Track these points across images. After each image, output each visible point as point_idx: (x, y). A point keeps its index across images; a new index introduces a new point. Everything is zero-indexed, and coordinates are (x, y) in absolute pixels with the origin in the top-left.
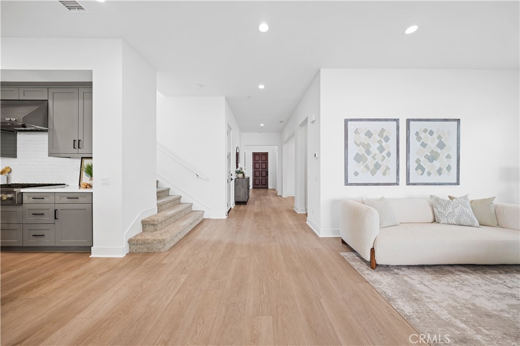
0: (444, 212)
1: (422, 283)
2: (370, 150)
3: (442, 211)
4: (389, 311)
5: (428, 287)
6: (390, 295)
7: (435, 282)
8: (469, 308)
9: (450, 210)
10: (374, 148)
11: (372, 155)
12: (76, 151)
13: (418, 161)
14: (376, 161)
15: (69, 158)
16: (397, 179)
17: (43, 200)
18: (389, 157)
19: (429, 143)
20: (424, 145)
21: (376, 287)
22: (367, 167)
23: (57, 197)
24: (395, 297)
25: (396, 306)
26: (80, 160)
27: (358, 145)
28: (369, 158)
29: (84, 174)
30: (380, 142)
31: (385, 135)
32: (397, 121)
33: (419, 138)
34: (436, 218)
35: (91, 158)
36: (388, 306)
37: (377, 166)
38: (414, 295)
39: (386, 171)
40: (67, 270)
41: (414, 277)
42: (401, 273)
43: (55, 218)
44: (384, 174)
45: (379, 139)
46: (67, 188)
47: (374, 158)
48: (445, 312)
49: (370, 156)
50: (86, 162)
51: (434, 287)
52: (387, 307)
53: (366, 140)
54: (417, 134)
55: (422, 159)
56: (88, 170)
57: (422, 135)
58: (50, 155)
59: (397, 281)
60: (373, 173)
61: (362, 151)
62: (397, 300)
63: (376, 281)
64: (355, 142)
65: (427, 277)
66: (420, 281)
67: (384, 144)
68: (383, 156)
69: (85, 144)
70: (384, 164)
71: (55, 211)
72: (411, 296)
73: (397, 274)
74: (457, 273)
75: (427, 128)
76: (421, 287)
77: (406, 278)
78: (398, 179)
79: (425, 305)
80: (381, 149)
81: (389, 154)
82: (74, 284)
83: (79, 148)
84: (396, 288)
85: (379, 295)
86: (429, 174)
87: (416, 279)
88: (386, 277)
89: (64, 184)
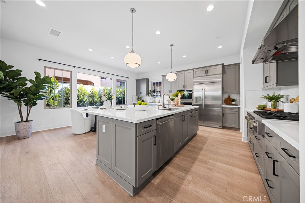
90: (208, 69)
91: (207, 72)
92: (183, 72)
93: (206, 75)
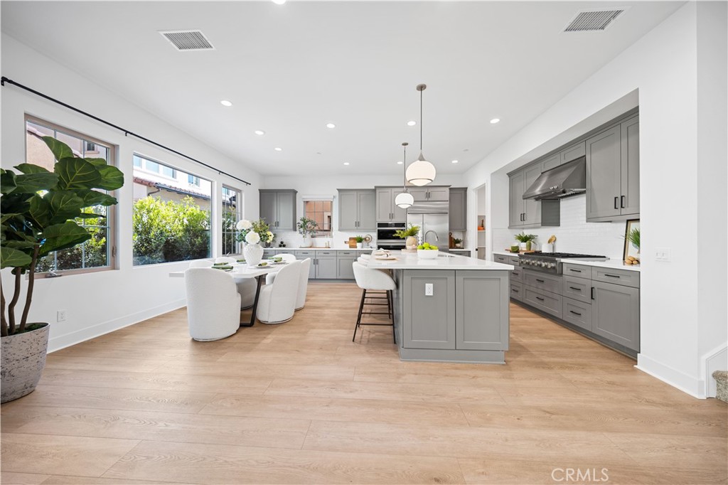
12: (617, 212)
15: (611, 222)
17: (579, 273)
23: (594, 272)
26: (625, 224)
29: (630, 244)
35: (638, 220)
40: (602, 368)
43: (592, 298)
46: (607, 261)
50: (633, 226)
56: (636, 238)
58: (589, 220)
69: (630, 201)
71: (592, 288)
82: (608, 390)
83: (622, 207)
89: (605, 257)
90: (430, 190)
91: (428, 195)
92: (389, 190)
93: (426, 199)
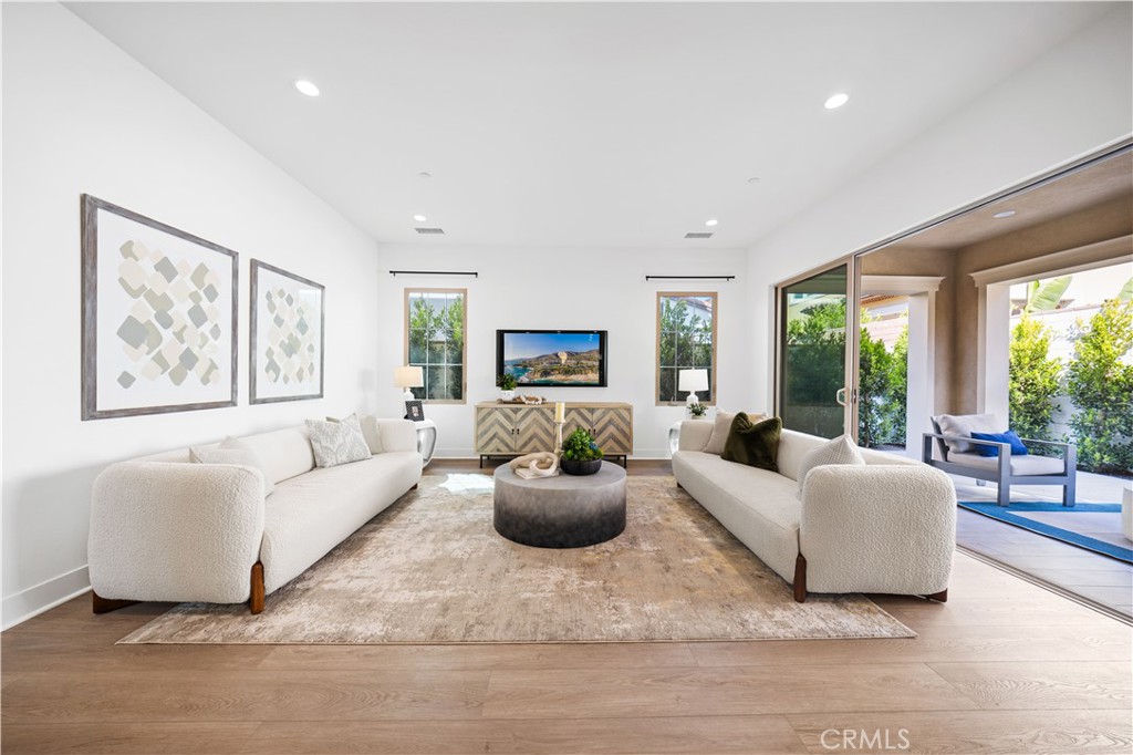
0: (331, 447)
1: (352, 578)
2: (169, 313)
3: (328, 445)
4: (358, 656)
5: (363, 577)
6: (334, 630)
7: (363, 563)
8: (417, 570)
9: (340, 440)
10: (180, 311)
11: (176, 327)
13: (270, 353)
14: (185, 346)
16: (232, 391)
18: (216, 339)
19: (286, 318)
20: (279, 321)
21: (300, 639)
22: (160, 360)
24: (343, 627)
25: (360, 637)
27: (134, 294)
28: (167, 334)
30: (194, 296)
31: (207, 281)
32: (234, 258)
33: (272, 307)
34: (318, 461)
36: (349, 649)
37: (188, 360)
38: (361, 601)
39: (208, 372)
41: (334, 576)
42: (311, 584)
44: (205, 380)
45: (194, 288)
47: (179, 336)
48: (407, 593)
49: (170, 330)
51: (369, 573)
52: (349, 652)
53: (158, 284)
54: (269, 296)
55: (277, 349)
57: (277, 300)
59: (321, 601)
60: (178, 378)
61: (146, 313)
62: (351, 629)
63: (288, 631)
64: (121, 281)
65: (349, 564)
66: (347, 577)
67: (205, 304)
68: (203, 334)
70: (204, 355)
72: (360, 606)
73: (308, 589)
74: (369, 536)
75: (285, 290)
76: (355, 585)
77: (326, 587)
78: (234, 392)
79: (384, 604)
80: (198, 316)
81: (216, 332)
84: (330, 613)
85: (319, 648)
86: (286, 379)
87: (340, 577)
88: (296, 609)
